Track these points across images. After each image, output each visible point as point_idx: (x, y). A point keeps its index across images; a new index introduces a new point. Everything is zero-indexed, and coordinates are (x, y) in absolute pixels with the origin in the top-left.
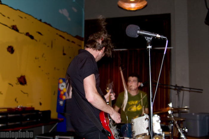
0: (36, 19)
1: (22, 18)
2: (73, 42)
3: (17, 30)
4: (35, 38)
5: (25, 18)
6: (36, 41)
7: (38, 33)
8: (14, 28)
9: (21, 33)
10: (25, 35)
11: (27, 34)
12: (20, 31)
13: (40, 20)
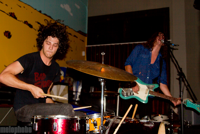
0: (35, 9)
1: (20, 7)
2: (75, 36)
3: (15, 18)
4: (34, 27)
5: (24, 7)
6: (35, 30)
7: (37, 23)
8: (12, 15)
9: (19, 21)
10: (23, 23)
11: (26, 22)
12: (18, 19)
13: (40, 12)
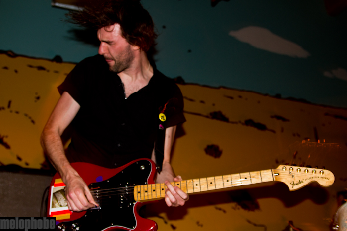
0: (266, 95)
1: (232, 98)
3: (224, 119)
4: (269, 126)
5: (240, 97)
6: (274, 131)
7: (275, 119)
8: (218, 116)
9: (233, 123)
10: (243, 124)
11: (249, 123)
12: (230, 120)
13: (278, 96)
